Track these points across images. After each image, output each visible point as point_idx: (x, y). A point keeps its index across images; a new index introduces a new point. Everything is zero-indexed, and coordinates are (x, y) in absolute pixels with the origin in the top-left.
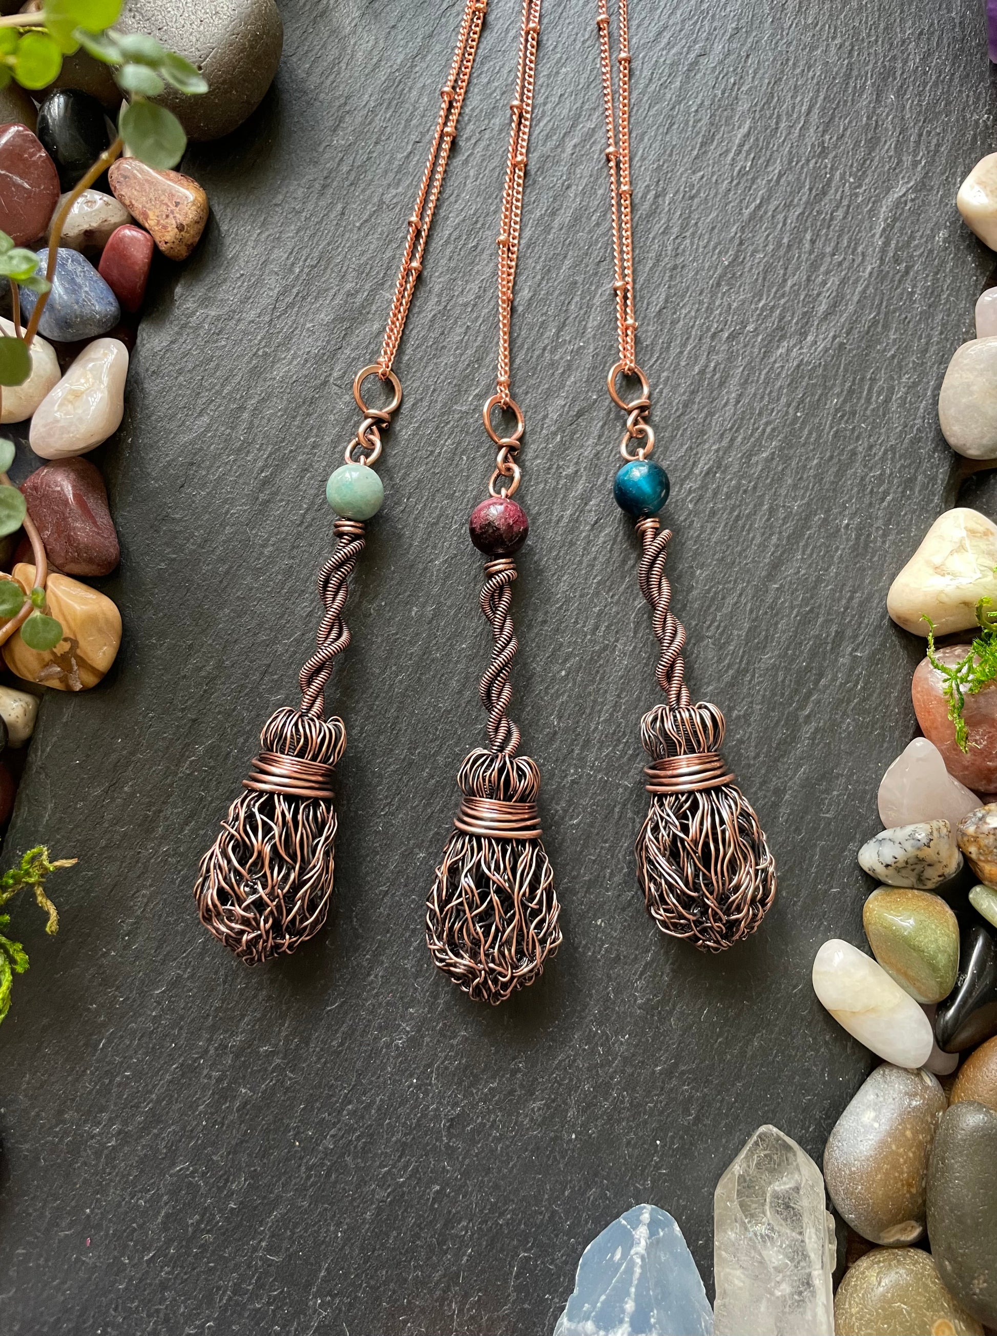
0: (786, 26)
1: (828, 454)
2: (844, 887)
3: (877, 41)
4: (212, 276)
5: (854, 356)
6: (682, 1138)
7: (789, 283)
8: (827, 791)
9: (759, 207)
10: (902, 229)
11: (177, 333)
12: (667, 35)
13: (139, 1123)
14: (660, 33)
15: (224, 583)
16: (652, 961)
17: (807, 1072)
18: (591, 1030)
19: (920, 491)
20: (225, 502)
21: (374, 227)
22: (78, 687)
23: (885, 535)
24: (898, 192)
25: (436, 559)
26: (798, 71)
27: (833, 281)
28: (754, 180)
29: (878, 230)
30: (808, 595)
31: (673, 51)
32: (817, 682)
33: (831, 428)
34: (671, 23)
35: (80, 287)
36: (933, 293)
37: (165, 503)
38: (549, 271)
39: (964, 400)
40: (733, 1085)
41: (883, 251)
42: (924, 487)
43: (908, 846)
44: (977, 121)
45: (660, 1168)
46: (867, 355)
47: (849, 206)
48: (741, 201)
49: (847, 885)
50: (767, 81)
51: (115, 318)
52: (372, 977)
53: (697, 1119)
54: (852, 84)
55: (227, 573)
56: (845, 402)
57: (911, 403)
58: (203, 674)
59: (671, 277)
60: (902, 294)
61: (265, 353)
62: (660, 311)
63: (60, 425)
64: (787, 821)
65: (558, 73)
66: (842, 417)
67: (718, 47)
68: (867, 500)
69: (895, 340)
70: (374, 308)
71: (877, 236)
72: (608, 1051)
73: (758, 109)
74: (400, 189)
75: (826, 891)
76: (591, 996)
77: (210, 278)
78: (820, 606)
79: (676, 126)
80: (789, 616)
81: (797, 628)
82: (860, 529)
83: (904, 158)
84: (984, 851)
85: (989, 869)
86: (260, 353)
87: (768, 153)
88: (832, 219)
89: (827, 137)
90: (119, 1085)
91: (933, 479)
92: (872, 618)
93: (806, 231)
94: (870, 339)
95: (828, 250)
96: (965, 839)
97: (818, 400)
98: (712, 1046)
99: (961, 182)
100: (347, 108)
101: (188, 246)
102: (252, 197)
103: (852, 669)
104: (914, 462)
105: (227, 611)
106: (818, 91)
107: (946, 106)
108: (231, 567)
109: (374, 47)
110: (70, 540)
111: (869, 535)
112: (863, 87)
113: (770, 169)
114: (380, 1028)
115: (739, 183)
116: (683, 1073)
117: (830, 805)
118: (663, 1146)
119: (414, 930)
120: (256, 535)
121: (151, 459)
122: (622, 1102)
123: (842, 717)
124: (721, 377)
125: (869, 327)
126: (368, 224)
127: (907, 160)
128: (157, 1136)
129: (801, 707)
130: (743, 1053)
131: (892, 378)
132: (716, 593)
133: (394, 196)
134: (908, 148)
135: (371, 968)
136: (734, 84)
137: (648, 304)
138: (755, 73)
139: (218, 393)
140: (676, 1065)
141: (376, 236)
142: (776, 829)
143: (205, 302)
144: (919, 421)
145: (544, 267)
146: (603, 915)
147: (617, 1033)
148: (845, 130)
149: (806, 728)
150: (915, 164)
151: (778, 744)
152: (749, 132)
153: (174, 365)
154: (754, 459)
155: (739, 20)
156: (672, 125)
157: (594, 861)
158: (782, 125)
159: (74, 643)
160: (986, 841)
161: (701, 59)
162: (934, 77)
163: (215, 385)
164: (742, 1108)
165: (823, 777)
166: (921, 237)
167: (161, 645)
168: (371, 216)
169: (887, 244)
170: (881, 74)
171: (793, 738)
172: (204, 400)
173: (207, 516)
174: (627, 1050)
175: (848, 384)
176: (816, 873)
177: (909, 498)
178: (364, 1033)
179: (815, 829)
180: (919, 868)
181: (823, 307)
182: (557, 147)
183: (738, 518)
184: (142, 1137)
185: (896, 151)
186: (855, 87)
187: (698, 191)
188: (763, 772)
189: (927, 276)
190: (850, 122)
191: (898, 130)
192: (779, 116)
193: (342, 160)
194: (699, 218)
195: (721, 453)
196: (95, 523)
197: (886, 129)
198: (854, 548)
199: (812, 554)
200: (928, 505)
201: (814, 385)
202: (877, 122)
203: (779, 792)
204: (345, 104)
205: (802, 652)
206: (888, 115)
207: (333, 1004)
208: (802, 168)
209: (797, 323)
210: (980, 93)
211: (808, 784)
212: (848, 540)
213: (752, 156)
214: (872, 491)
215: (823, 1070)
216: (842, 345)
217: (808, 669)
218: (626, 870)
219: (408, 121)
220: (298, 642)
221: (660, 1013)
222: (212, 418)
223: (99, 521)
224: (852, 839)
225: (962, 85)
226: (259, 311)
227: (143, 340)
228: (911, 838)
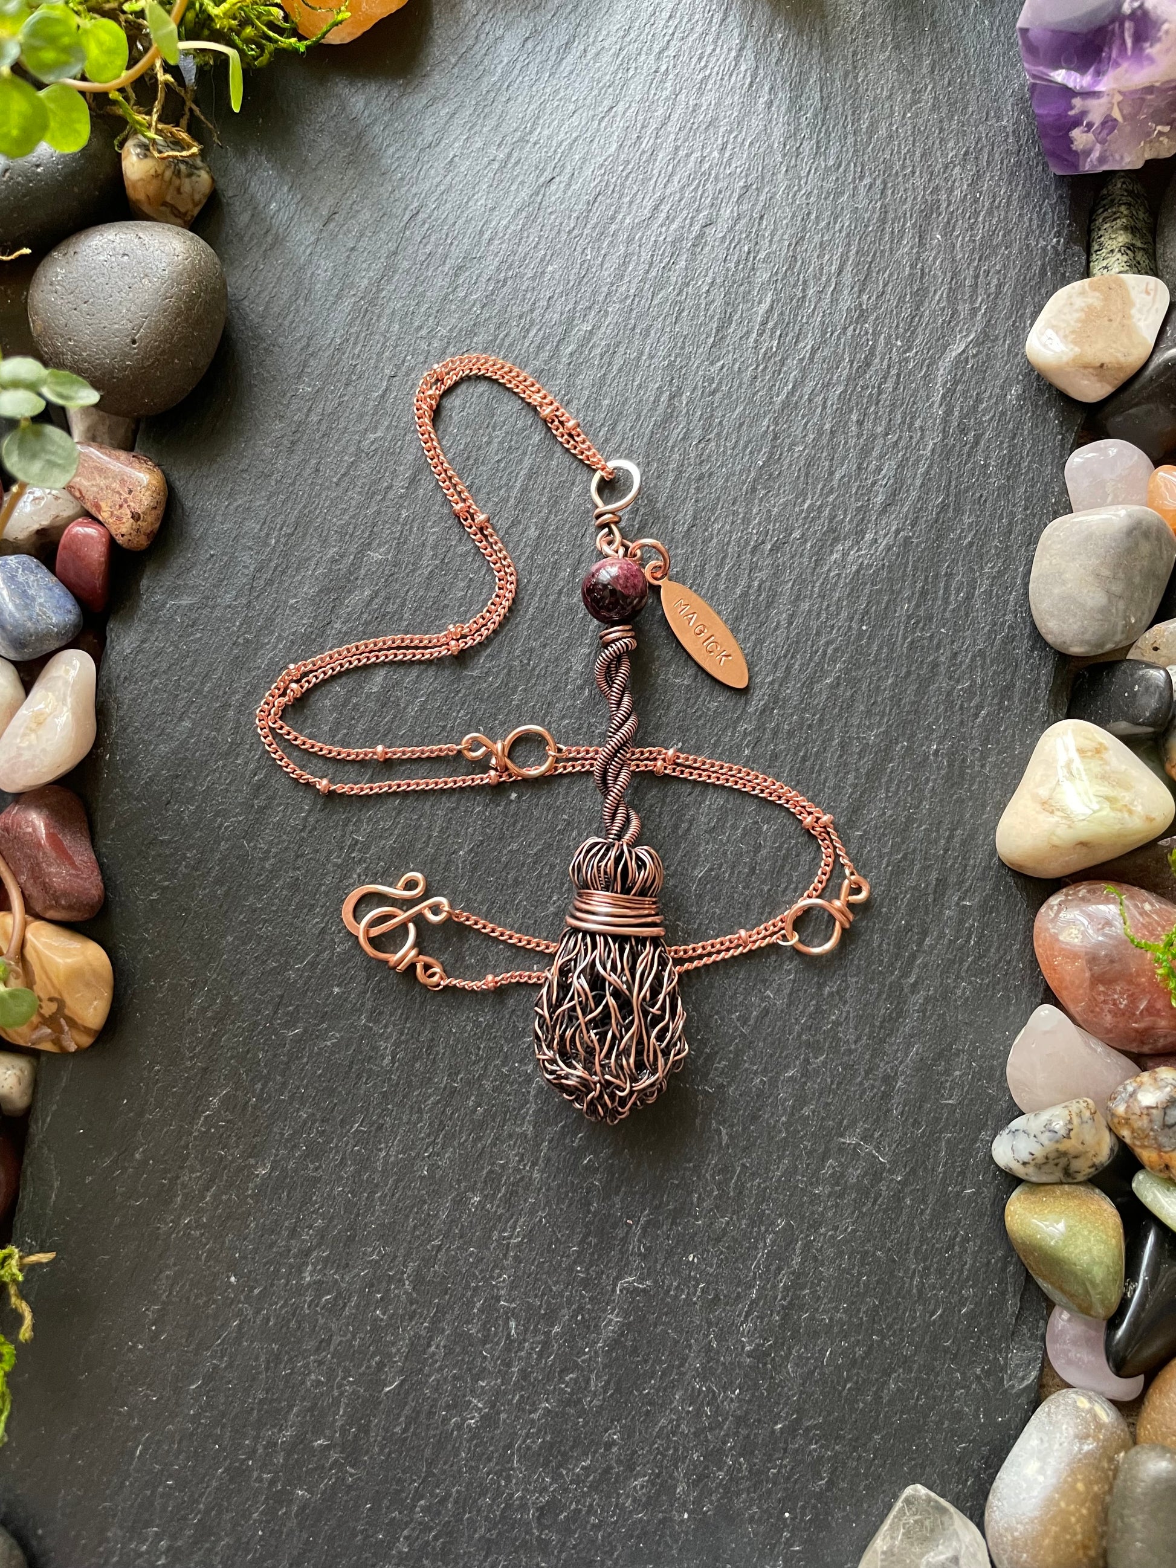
0: (803, 174)
1: (904, 670)
2: (979, 1186)
3: (913, 172)
4: (181, 560)
5: (923, 551)
6: (815, 1507)
7: (837, 476)
8: (947, 1072)
9: (792, 393)
10: (965, 392)
11: (148, 631)
12: (665, 208)
13: (189, 1537)
14: (656, 208)
15: (225, 907)
16: (758, 1298)
17: (958, 1416)
18: (693, 1388)
19: (1020, 699)
20: (217, 815)
21: (353, 482)
22: (73, 1048)
23: (983, 757)
24: (957, 349)
25: (460, 849)
26: (823, 224)
27: (889, 467)
28: (783, 362)
29: (937, 398)
30: (898, 840)
31: (674, 226)
32: (920, 943)
33: (905, 639)
34: (668, 191)
35: (33, 599)
36: (1010, 461)
37: (152, 825)
38: (556, 502)
39: (1056, 591)
40: (870, 1439)
41: (945, 421)
42: (1026, 693)
43: (1045, 1138)
44: (1044, 249)
45: (792, 1546)
46: (938, 547)
47: (899, 375)
48: (770, 389)
49: (984, 1183)
50: (787, 243)
51: (76, 626)
52: (433, 1348)
53: (831, 1483)
54: (888, 230)
55: (226, 894)
56: (918, 606)
57: (998, 597)
58: (209, 1014)
59: (697, 489)
60: (974, 469)
61: (247, 641)
62: (688, 530)
63: (23, 759)
64: (902, 1114)
65: (543, 273)
66: (917, 623)
67: (726, 212)
68: (957, 719)
69: (970, 525)
70: (363, 572)
71: (936, 405)
72: (717, 1411)
73: (780, 277)
74: (379, 434)
75: (958, 1194)
76: (690, 1346)
77: (178, 562)
78: (914, 850)
79: (685, 314)
80: (878, 867)
81: (890, 880)
82: (952, 754)
83: (960, 308)
84: (1140, 1134)
85: (1146, 1155)
86: (241, 640)
87: (797, 328)
88: (880, 393)
89: (865, 297)
90: (162, 1496)
91: (1036, 682)
92: (978, 858)
93: (851, 411)
94: (940, 530)
95: (879, 429)
96: (1116, 1120)
97: (886, 608)
98: (840, 1393)
99: (1032, 325)
100: (311, 349)
101: (148, 535)
102: (215, 466)
103: (961, 922)
104: (1010, 665)
105: (230, 939)
106: (849, 244)
107: (1004, 236)
108: (230, 888)
109: (334, 274)
110: (46, 888)
111: (964, 761)
112: (902, 231)
113: (801, 345)
114: (448, 1407)
115: (766, 368)
116: (808, 1430)
117: (952, 1088)
118: (793, 1519)
119: (476, 1289)
120: (255, 848)
121: (132, 776)
122: (740, 1470)
123: (955, 980)
124: (768, 597)
125: (938, 514)
126: (347, 479)
127: (964, 309)
128: (210, 1550)
129: (905, 974)
130: (877, 1398)
131: (972, 570)
132: (788, 850)
133: (373, 443)
134: (963, 294)
135: (431, 1338)
136: (749, 253)
137: (674, 524)
138: (772, 235)
139: (199, 692)
140: (798, 1421)
141: (358, 489)
142: (890, 1125)
143: (174, 592)
144: (1009, 617)
145: (550, 499)
146: (695, 1249)
147: (725, 1389)
148: (885, 285)
149: (913, 999)
150: (974, 311)
151: (882, 1022)
152: (772, 306)
153: (147, 667)
154: (817, 687)
155: (747, 176)
156: (680, 312)
157: (677, 1185)
158: (810, 292)
159: (61, 1003)
160: (1140, 1123)
161: (707, 230)
162: (987, 204)
163: (194, 683)
164: (883, 1466)
165: (940, 1056)
166: (990, 398)
167: (161, 987)
168: (349, 468)
169: (949, 412)
170: (922, 211)
171: (900, 1012)
172: (183, 702)
173: (198, 834)
174: (740, 1408)
175: (919, 585)
176: (944, 1173)
177: (1008, 709)
178: (430, 1414)
179: (937, 1120)
180: (1063, 1162)
181: (880, 499)
182: (552, 358)
183: (804, 759)
184: (192, 1553)
185: (949, 301)
186: (893, 232)
187: (720, 383)
188: (867, 1057)
189: (1002, 443)
190: (891, 275)
191: (949, 275)
192: (805, 282)
193: (310, 410)
194: (724, 416)
195: (776, 686)
196: (73, 864)
197: (935, 277)
198: (948, 778)
199: (898, 789)
200: (1032, 715)
201: (879, 591)
202: (922, 270)
203: (888, 1080)
204: (308, 345)
205: (898, 909)
206: (935, 259)
207: (391, 1384)
208: (839, 338)
209: (851, 520)
210: (1045, 213)
211: (922, 1066)
212: (939, 769)
213: (778, 333)
214: (961, 708)
215: (977, 1410)
216: (907, 540)
217: (908, 928)
218: (716, 1193)
219: (380, 354)
220: (313, 965)
221: (773, 1359)
222: (194, 723)
223: (77, 860)
224: (983, 1127)
225: (1022, 208)
226: (234, 592)
227: (112, 642)
228: (1048, 1128)
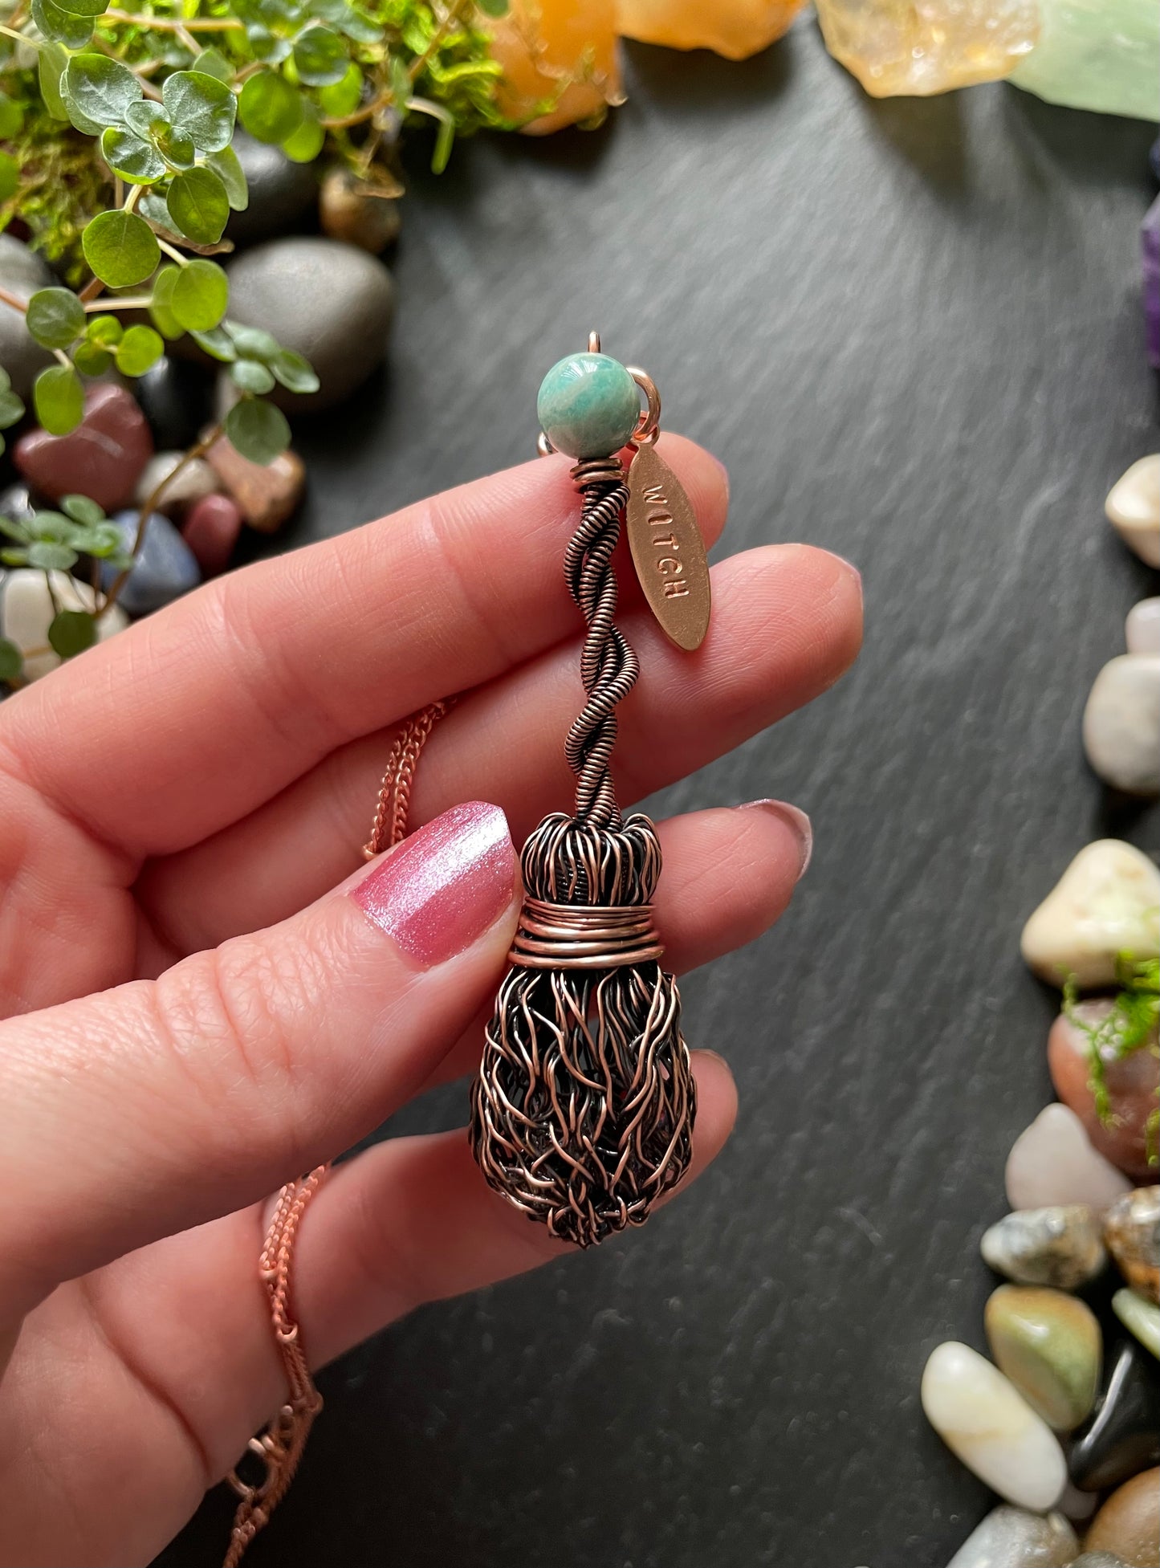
2: (965, 1279)
8: (951, 1160)
16: (733, 1354)
17: (915, 1508)
18: (657, 1434)
23: (1022, 865)
27: (968, 586)
29: (1021, 534)
30: (933, 928)
32: (940, 1033)
33: (963, 742)
39: (1112, 725)
40: (825, 1517)
41: (1026, 555)
43: (1039, 1235)
48: (868, 499)
49: (970, 1277)
56: (979, 714)
66: (977, 734)
68: (1002, 825)
75: (944, 1283)
78: (947, 943)
82: (994, 859)
83: (1050, 461)
84: (1130, 1248)
85: (1136, 1271)
87: (900, 448)
91: (1080, 807)
94: (1008, 650)
96: (1109, 1232)
97: (949, 712)
99: (1112, 486)
103: (982, 1019)
111: (1004, 867)
112: (1005, 385)
115: (867, 480)
116: (764, 1496)
117: (952, 1178)
122: (690, 1528)
129: (922, 1060)
130: (838, 1477)
131: (1033, 690)
140: (757, 1486)
142: (888, 1204)
144: (1063, 743)
146: (679, 1292)
148: (985, 428)
149: (928, 1084)
150: (1062, 465)
151: (894, 1102)
160: (1133, 1238)
162: (1084, 376)
164: (831, 1546)
165: (947, 1143)
166: (1067, 542)
169: (1030, 548)
171: (913, 1095)
175: (984, 699)
176: (934, 1259)
177: (1050, 825)
179: (934, 1207)
180: (1053, 1263)
186: (997, 384)
188: (875, 1133)
189: (1074, 583)
190: (990, 420)
198: (987, 881)
203: (894, 1160)
205: (924, 996)
206: (1032, 414)
211: (928, 1150)
212: (980, 871)
213: (883, 450)
215: (932, 1504)
224: (976, 1221)
228: (1044, 1226)
